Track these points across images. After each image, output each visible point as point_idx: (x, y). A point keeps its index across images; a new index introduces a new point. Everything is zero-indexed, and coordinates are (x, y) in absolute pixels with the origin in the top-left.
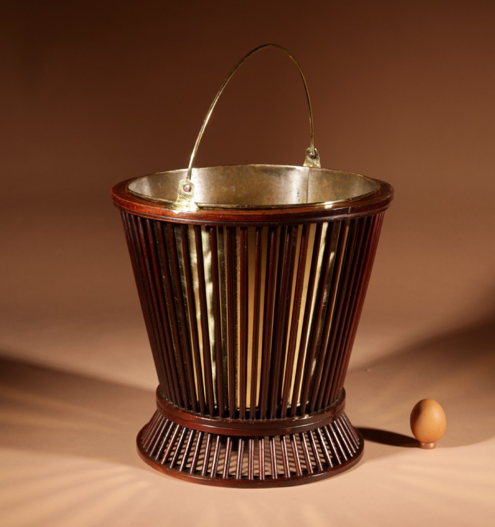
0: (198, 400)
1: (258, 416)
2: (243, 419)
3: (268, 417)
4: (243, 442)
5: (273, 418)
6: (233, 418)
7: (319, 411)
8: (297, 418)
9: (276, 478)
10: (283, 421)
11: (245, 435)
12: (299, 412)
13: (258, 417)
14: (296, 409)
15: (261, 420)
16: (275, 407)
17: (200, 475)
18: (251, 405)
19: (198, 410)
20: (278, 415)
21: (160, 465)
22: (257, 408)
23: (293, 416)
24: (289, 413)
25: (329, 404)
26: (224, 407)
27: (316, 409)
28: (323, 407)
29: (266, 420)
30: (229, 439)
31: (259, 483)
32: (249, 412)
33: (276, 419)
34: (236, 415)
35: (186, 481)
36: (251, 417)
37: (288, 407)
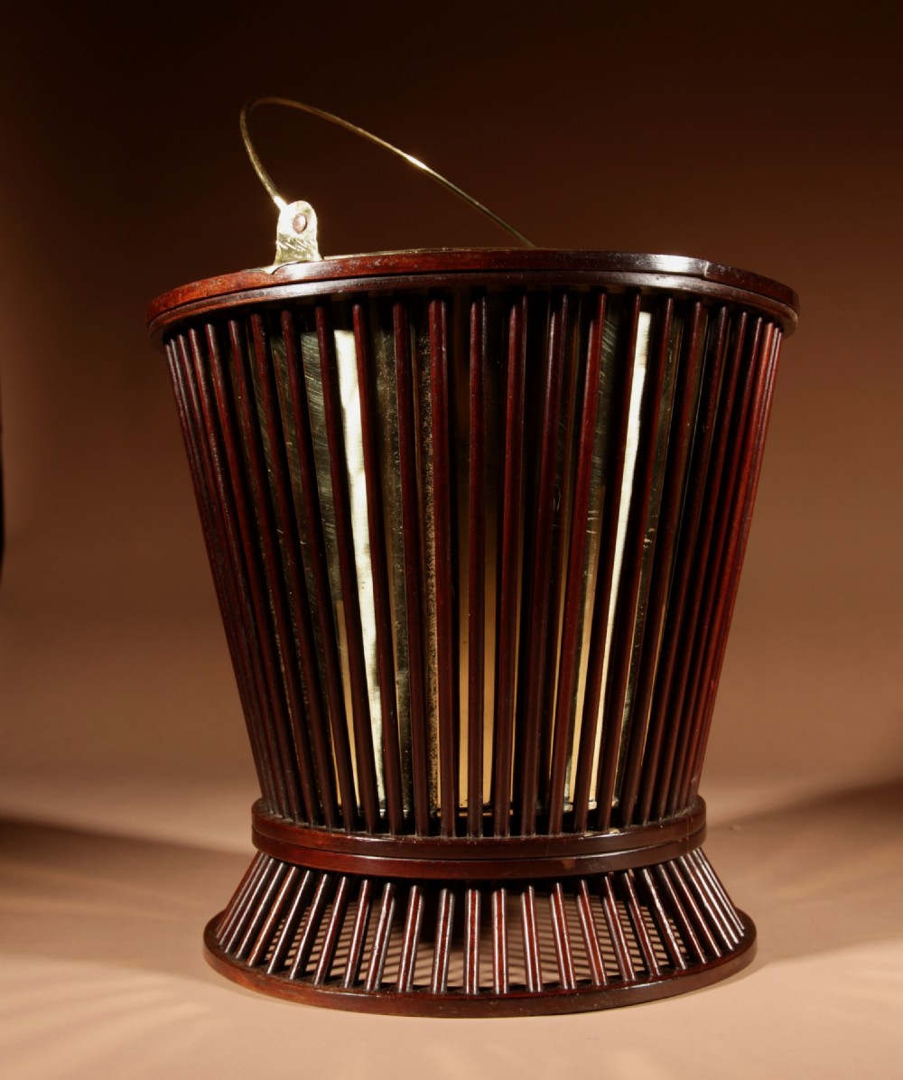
0: (339, 801)
1: (488, 826)
2: (450, 834)
3: (516, 830)
4: (451, 897)
5: (528, 833)
6: (423, 834)
7: (645, 824)
8: (588, 834)
9: (539, 989)
10: (554, 840)
11: (456, 876)
12: (595, 821)
13: (489, 830)
14: (585, 816)
15: (497, 837)
16: (533, 805)
17: (338, 986)
18: (468, 800)
19: (339, 822)
20: (542, 826)
21: (243, 969)
22: (486, 808)
23: (579, 830)
24: (569, 821)
25: (668, 811)
26: (402, 809)
27: (637, 819)
28: (654, 816)
29: (508, 837)
30: (414, 889)
31: (491, 1003)
32: (464, 819)
33: (534, 836)
34: (433, 826)
35: (303, 1002)
36: (471, 828)
37: (567, 808)
